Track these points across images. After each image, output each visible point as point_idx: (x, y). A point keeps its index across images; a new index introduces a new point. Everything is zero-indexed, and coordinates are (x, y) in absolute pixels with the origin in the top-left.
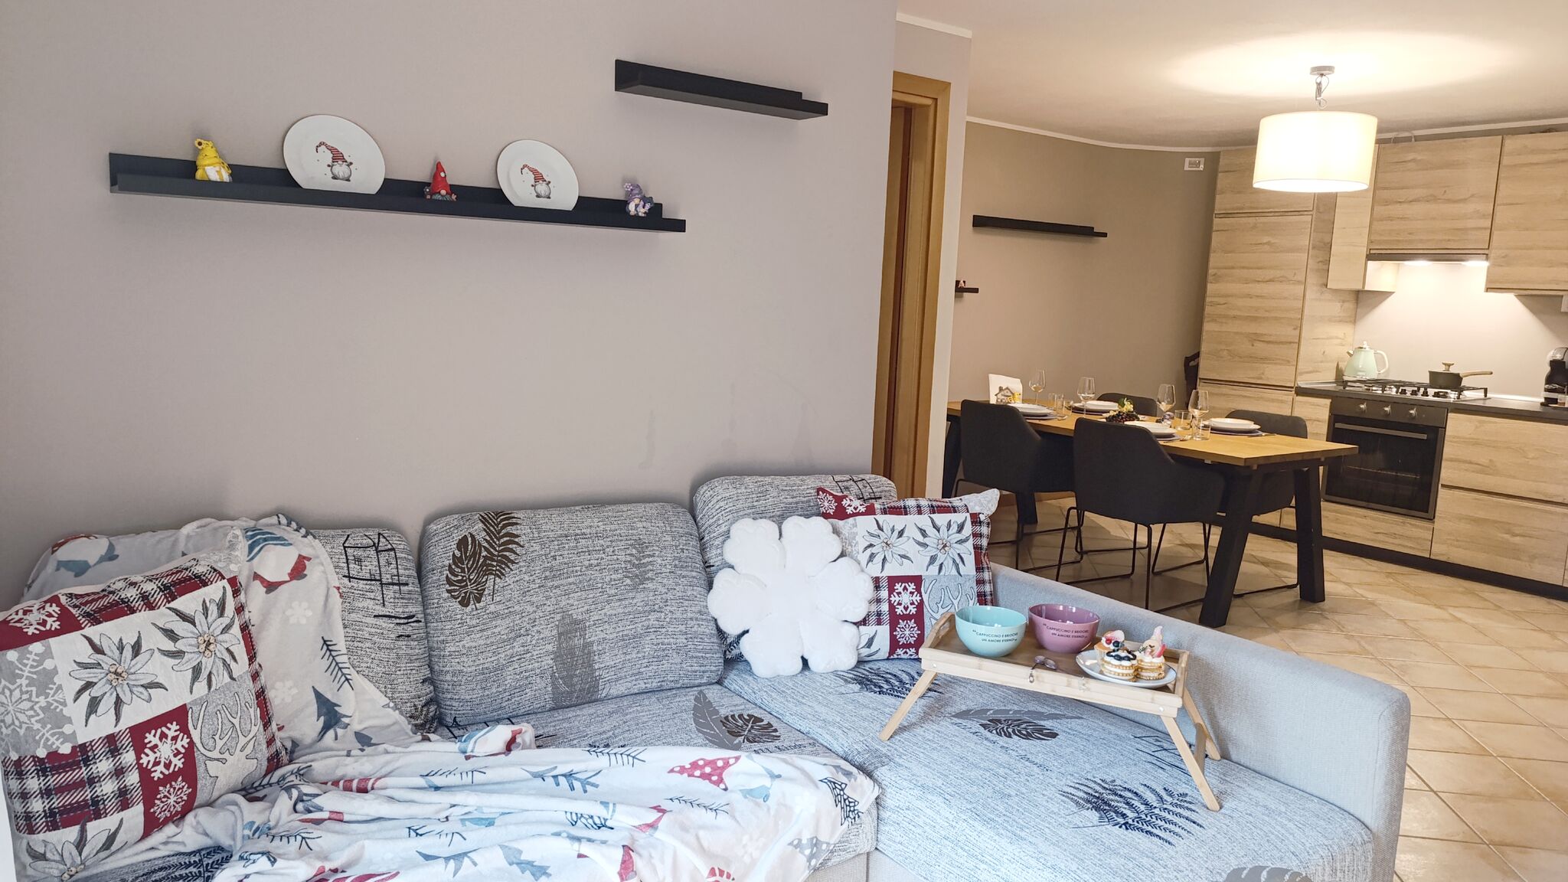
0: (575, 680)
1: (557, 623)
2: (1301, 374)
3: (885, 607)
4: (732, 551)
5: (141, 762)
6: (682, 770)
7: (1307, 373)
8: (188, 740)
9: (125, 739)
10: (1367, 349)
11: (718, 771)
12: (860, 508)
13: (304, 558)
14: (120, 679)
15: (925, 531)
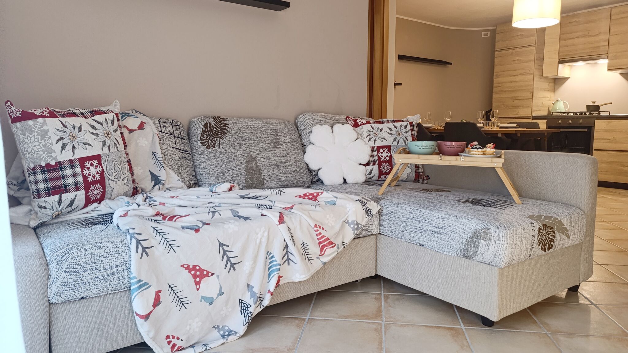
0: (254, 179)
1: (246, 157)
2: (534, 111)
3: (376, 158)
4: (313, 138)
5: (83, 173)
6: (300, 197)
7: (536, 111)
8: (102, 169)
9: (77, 162)
10: (560, 101)
11: (315, 197)
12: (364, 122)
13: (143, 122)
14: (74, 139)
15: (391, 129)
